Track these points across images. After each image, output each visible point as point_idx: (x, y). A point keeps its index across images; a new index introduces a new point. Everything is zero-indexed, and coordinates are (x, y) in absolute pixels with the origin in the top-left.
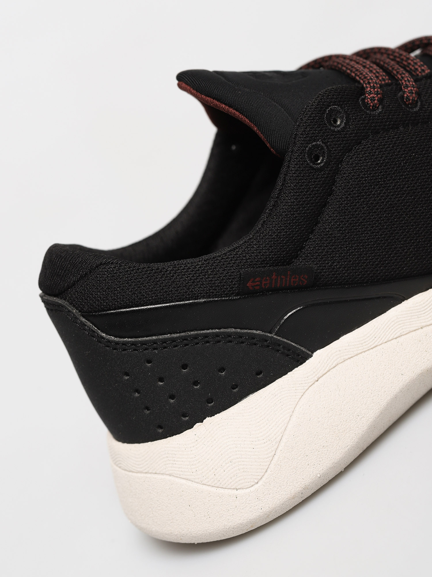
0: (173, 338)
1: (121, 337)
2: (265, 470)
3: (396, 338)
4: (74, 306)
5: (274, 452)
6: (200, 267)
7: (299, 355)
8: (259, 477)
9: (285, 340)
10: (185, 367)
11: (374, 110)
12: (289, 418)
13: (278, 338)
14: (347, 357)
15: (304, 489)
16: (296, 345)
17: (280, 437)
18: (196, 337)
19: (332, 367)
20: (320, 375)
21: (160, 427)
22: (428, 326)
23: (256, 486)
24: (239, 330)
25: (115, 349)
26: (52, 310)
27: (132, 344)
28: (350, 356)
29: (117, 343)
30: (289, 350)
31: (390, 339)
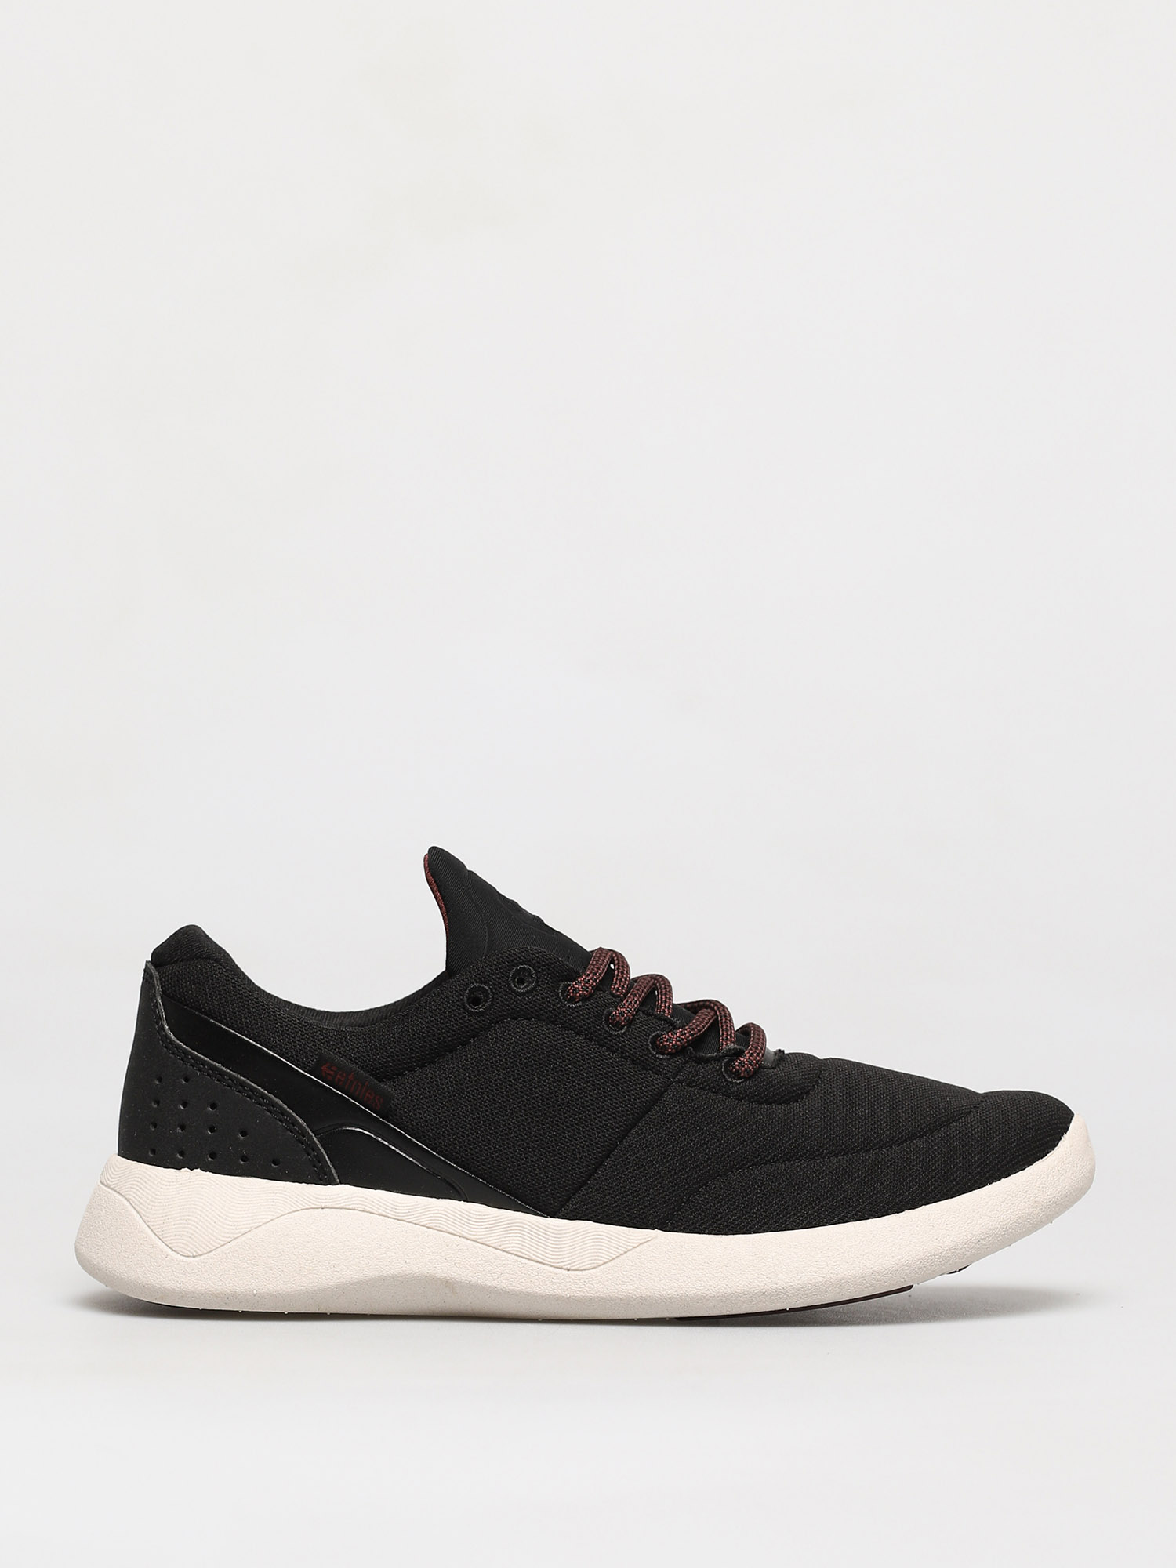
0: (222, 1069)
1: (178, 1040)
2: (210, 1250)
3: (428, 1228)
4: (161, 984)
5: (230, 1239)
6: (295, 1024)
7: (325, 1174)
8: (200, 1253)
9: (322, 1150)
10: (213, 1106)
11: (569, 1001)
12: (268, 1220)
13: (317, 1142)
14: (368, 1209)
15: (233, 1295)
16: (329, 1162)
17: (247, 1230)
18: (243, 1084)
19: (347, 1207)
20: (328, 1205)
21: (154, 1152)
22: (468, 1239)
23: (192, 1259)
24: (285, 1106)
25: (166, 1047)
26: (147, 981)
27: (176, 1047)
28: (371, 1211)
29: (172, 1042)
30: (319, 1162)
31: (422, 1224)
